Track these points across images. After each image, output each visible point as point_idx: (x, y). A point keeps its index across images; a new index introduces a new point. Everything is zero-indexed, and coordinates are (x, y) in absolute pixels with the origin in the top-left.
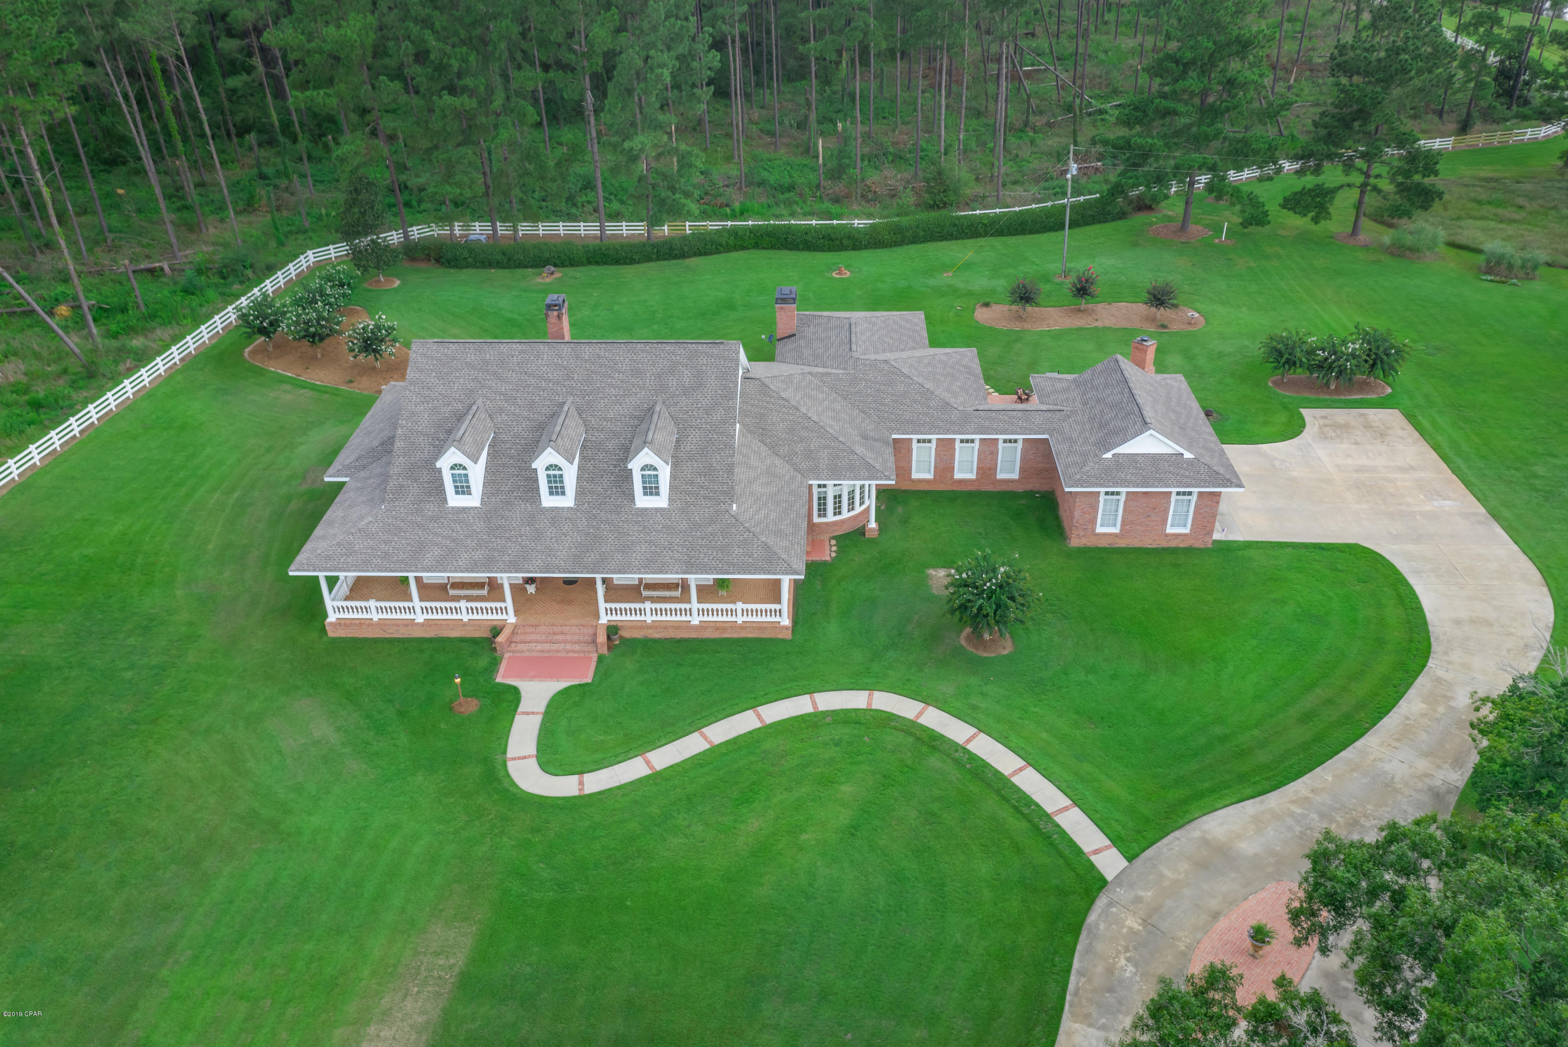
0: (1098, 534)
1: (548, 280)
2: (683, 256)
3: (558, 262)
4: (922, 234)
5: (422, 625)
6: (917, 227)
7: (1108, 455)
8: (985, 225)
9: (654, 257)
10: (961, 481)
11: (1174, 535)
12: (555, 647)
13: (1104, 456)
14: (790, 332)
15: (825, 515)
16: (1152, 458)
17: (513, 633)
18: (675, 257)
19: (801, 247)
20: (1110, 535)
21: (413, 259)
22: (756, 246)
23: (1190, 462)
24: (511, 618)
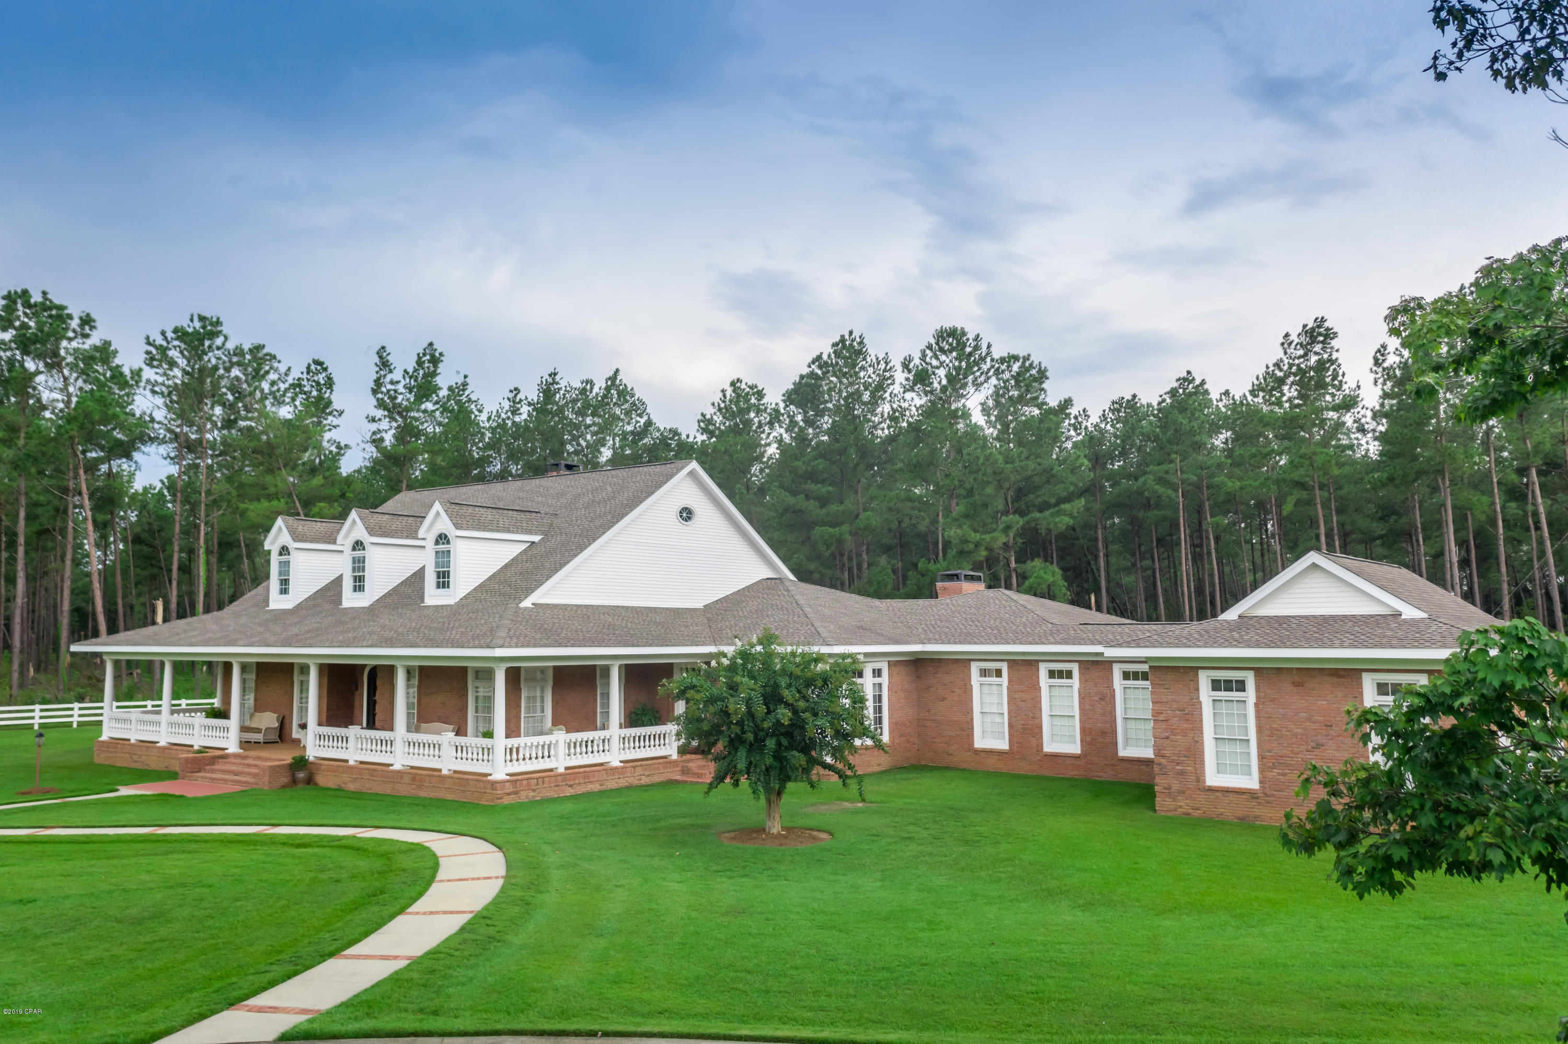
0: (1211, 790)
10: (1055, 758)
16: (1325, 619)
17: (213, 760)
20: (1240, 788)
23: (1412, 623)
24: (232, 747)
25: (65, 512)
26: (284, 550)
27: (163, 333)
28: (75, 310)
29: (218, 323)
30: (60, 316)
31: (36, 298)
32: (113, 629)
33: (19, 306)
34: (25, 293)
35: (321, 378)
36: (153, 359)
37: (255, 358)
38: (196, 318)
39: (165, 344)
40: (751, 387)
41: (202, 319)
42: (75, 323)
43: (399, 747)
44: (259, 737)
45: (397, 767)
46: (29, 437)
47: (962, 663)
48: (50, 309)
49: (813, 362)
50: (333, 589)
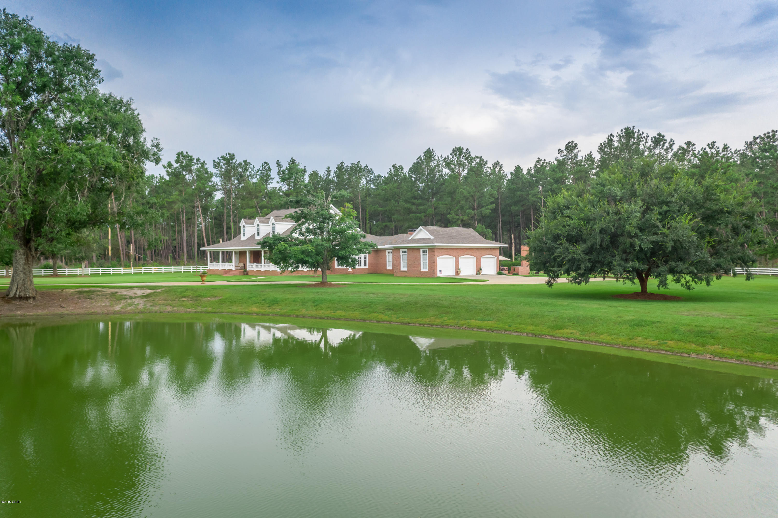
0: (401, 271)
11: (423, 272)
16: (421, 239)
20: (405, 272)
24: (233, 268)
25: (194, 213)
26: (244, 226)
27: (218, 158)
28: (195, 157)
29: (234, 155)
30: (191, 160)
31: (185, 154)
32: (209, 244)
33: (181, 157)
34: (182, 153)
35: (267, 168)
36: (216, 166)
37: (245, 164)
38: (227, 154)
39: (219, 161)
40: (399, 166)
41: (229, 154)
42: (195, 161)
43: (263, 266)
44: (240, 268)
45: (262, 270)
46: (185, 194)
47: (384, 250)
48: (188, 157)
49: (418, 159)
50: (253, 236)
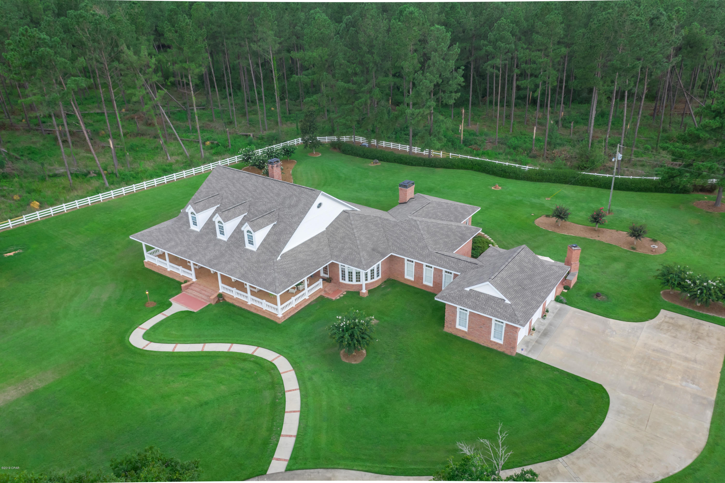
0: (457, 329)
1: (373, 165)
2: (435, 166)
3: (382, 159)
4: (554, 178)
5: (169, 272)
6: (553, 175)
7: (468, 289)
8: (591, 180)
9: (422, 164)
10: (426, 286)
11: (494, 342)
12: (200, 295)
13: (465, 289)
14: (404, 201)
15: (352, 281)
16: (489, 297)
17: (190, 285)
18: (432, 166)
19: (491, 173)
20: (463, 331)
21: (335, 148)
22: (472, 169)
23: (506, 305)
24: (194, 279)
43: (249, 299)
45: (250, 304)
